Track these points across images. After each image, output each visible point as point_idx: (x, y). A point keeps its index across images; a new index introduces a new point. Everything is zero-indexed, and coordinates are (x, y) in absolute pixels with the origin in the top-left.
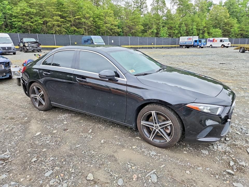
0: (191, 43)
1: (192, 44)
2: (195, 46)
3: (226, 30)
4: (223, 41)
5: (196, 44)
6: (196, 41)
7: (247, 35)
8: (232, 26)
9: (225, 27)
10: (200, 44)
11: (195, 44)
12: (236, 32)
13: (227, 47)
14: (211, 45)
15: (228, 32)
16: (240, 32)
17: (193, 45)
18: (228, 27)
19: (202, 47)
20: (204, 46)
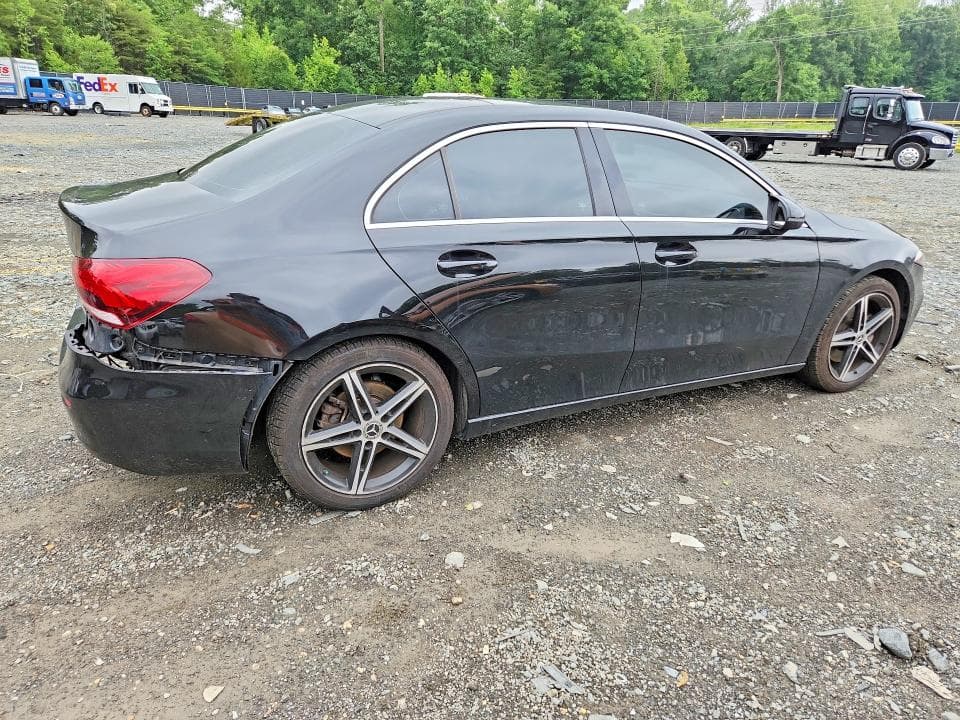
0: (12, 90)
1: (22, 95)
2: (39, 104)
3: (125, 45)
4: (142, 90)
5: (39, 95)
6: (35, 83)
7: (200, 71)
8: (141, 32)
9: (120, 34)
10: (58, 96)
11: (35, 94)
12: (167, 57)
13: (164, 114)
14: (96, 104)
15: (137, 55)
16: (177, 58)
17: (26, 101)
18: (127, 31)
19: (73, 113)
20: (81, 107)
